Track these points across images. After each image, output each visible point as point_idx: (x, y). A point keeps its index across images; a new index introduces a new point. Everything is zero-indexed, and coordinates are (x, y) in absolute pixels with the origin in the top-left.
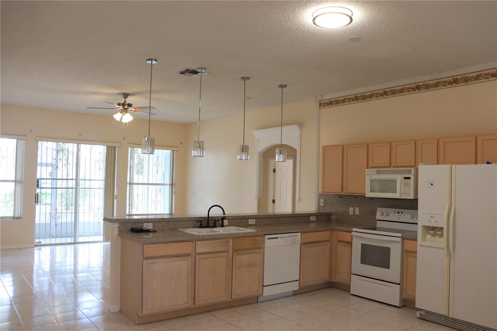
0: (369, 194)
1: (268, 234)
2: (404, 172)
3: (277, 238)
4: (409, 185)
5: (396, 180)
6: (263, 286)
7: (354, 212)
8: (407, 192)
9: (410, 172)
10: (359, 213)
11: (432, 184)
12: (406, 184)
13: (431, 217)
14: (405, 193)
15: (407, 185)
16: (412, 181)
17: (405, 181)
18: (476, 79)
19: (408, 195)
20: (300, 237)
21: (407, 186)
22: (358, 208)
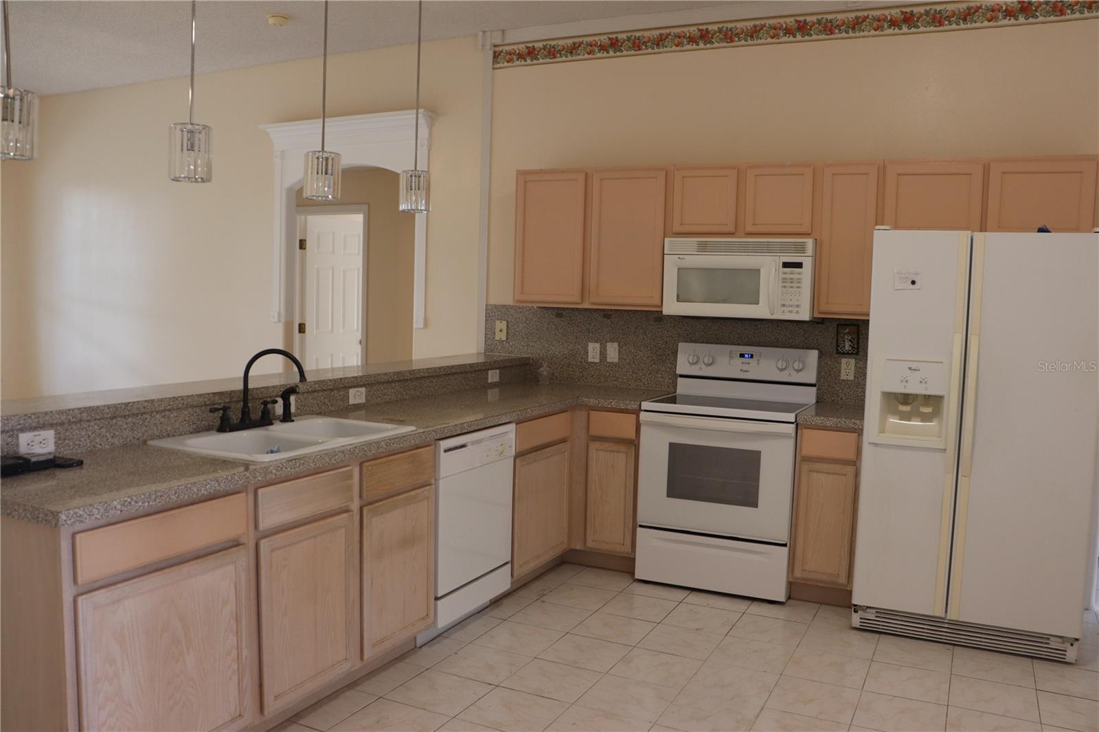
0: (672, 307)
1: (448, 435)
2: (784, 249)
3: (463, 446)
4: (799, 282)
5: (759, 270)
6: (437, 599)
7: (603, 354)
8: (790, 303)
9: (801, 249)
10: (617, 358)
11: (913, 282)
12: (789, 281)
13: (910, 368)
14: (784, 305)
15: (792, 285)
16: (806, 272)
17: (785, 273)
18: (965, 20)
19: (795, 309)
20: (512, 436)
21: (792, 287)
22: (616, 345)
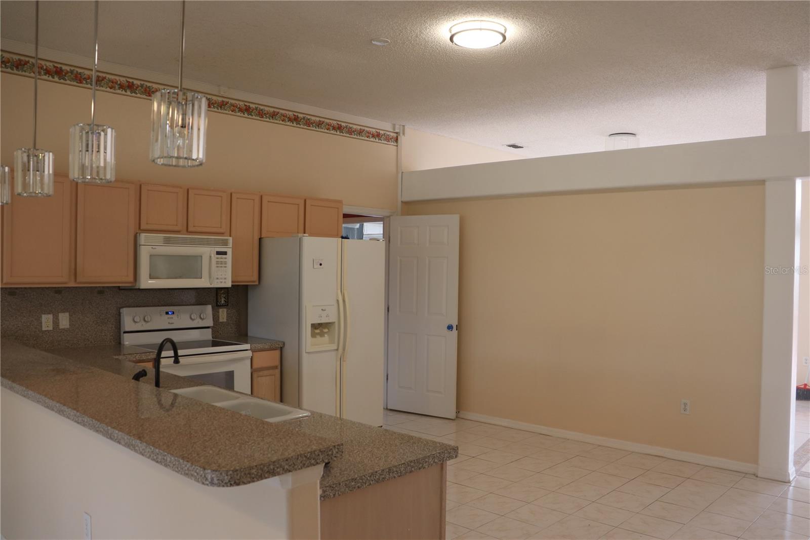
0: (147, 282)
2: (216, 243)
4: (225, 264)
5: (202, 256)
7: (56, 323)
8: (221, 277)
9: (225, 243)
10: (68, 323)
11: (321, 264)
12: (220, 263)
13: (322, 310)
14: (217, 278)
15: (221, 265)
16: (229, 256)
17: (217, 258)
19: (224, 281)
21: (221, 267)
22: (67, 314)
